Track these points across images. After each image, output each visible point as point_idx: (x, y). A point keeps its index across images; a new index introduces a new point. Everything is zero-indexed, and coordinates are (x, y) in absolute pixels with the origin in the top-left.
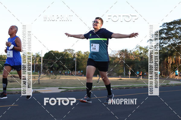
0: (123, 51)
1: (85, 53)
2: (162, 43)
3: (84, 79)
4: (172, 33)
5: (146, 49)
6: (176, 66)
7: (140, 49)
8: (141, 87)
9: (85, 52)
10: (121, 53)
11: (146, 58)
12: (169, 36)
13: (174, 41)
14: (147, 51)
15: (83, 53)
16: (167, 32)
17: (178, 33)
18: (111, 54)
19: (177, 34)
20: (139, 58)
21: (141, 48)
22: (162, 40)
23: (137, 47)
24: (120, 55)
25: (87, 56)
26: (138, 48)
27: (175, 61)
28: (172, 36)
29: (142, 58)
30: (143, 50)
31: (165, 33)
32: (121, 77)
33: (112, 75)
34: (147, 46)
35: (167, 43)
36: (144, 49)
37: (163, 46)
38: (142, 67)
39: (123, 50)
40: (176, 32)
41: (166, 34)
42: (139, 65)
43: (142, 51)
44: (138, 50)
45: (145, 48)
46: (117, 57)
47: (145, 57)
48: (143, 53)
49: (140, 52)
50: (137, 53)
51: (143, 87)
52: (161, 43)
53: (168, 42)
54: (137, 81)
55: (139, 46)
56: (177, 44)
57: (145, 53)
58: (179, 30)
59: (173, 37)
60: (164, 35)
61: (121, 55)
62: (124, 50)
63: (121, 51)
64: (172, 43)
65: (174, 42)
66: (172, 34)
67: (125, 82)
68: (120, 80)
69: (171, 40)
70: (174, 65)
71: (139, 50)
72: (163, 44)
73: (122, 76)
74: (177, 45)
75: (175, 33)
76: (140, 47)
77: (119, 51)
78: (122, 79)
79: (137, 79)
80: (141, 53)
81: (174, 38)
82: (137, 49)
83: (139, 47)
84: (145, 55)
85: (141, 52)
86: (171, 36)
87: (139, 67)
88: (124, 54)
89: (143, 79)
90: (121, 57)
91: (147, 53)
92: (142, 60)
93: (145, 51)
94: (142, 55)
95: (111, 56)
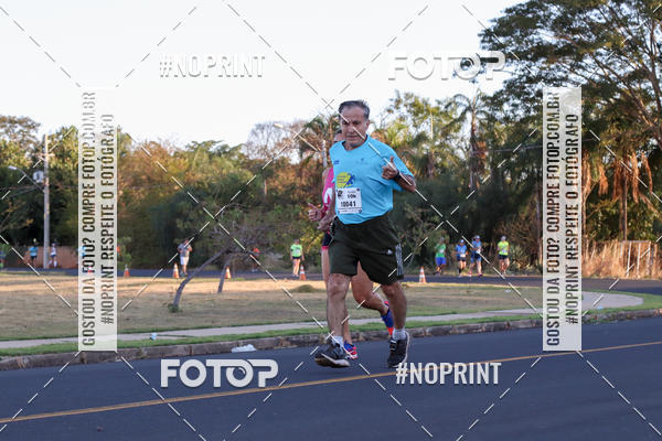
2: (538, 79)
4: (591, 23)
5: (445, 114)
6: (616, 205)
7: (416, 114)
10: (306, 136)
11: (447, 164)
12: (577, 36)
13: (603, 67)
14: (452, 124)
16: (564, 14)
17: (624, 22)
18: (249, 144)
19: (621, 30)
21: (419, 109)
22: (535, 59)
23: (398, 102)
24: (304, 148)
26: (403, 110)
27: (610, 181)
28: (594, 37)
29: (425, 164)
30: (430, 119)
31: (555, 22)
32: (308, 278)
34: (452, 96)
35: (565, 79)
36: (436, 112)
37: (540, 94)
38: (423, 217)
39: (318, 120)
40: (615, 19)
41: (561, 25)
42: (409, 209)
43: (426, 127)
44: (402, 118)
45: (442, 108)
46: (283, 160)
47: (444, 158)
48: (430, 135)
49: (414, 132)
50: (400, 138)
51: (431, 332)
52: (531, 81)
53: (572, 71)
55: (408, 96)
56: (621, 86)
57: (445, 134)
58: (629, 3)
59: (599, 43)
60: (546, 36)
61: (309, 148)
62: (325, 122)
63: (309, 125)
64: (591, 80)
65: (600, 72)
66: (594, 27)
68: (304, 296)
69: (588, 61)
70: (606, 203)
71: (410, 119)
72: (540, 85)
73: (312, 268)
74: (620, 91)
75: (608, 24)
76: (413, 105)
77: (295, 127)
78: (314, 284)
80: (421, 138)
81: (601, 50)
82: (396, 114)
83: (409, 102)
84: (442, 145)
85: (420, 131)
86: (586, 39)
87: (409, 217)
88: (324, 142)
89: (432, 285)
90: (309, 158)
91: (456, 138)
92: (428, 176)
93: (445, 123)
94: (424, 145)
95: (251, 158)
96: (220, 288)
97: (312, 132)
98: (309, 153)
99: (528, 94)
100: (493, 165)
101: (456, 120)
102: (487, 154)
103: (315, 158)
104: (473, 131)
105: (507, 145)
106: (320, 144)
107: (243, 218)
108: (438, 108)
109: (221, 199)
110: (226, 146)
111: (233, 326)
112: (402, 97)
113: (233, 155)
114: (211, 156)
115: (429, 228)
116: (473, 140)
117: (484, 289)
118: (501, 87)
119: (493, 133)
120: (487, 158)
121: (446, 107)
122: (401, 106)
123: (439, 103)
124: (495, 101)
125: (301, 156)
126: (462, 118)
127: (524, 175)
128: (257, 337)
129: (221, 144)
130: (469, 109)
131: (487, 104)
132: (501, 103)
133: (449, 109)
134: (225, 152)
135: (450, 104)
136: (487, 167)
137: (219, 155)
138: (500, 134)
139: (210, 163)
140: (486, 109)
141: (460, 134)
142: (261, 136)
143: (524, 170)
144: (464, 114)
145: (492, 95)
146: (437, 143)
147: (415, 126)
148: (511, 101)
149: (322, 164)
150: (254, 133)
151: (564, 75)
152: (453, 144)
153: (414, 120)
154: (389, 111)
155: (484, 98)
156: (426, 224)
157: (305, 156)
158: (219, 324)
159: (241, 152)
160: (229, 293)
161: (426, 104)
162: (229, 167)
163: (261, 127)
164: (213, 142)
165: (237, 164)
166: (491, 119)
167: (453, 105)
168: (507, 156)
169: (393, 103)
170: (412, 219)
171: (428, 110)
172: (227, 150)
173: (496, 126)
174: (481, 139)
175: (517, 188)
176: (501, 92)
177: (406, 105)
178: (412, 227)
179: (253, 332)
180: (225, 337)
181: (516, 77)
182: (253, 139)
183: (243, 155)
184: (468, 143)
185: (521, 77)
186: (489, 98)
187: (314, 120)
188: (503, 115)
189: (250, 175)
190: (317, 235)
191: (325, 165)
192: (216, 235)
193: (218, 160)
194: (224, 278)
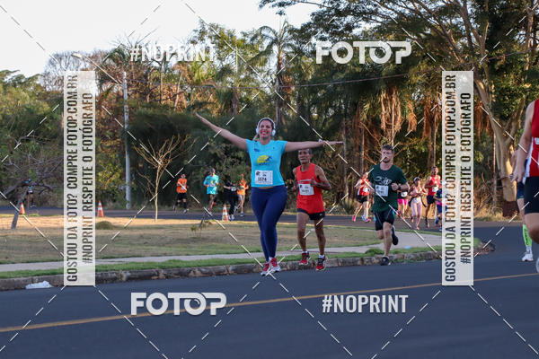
0: (119, 56)
2: (347, 12)
5: (252, 47)
6: (426, 144)
7: (220, 46)
8: (222, 268)
10: (106, 67)
11: (252, 98)
14: (257, 57)
18: (47, 74)
20: (211, 98)
21: (224, 41)
23: (203, 33)
24: (103, 79)
26: (208, 42)
27: (419, 117)
29: (229, 98)
30: (236, 52)
32: (106, 215)
33: (51, 202)
34: (257, 28)
35: (375, 13)
36: (242, 45)
37: (349, 27)
38: (227, 152)
39: (119, 51)
43: (231, 60)
45: (248, 40)
47: (249, 92)
48: (235, 68)
49: (218, 65)
50: (204, 71)
51: (235, 270)
52: (340, 14)
53: (382, 4)
54: (199, 231)
55: (213, 27)
56: (432, 21)
57: (251, 67)
61: (109, 79)
62: (126, 52)
63: (111, 56)
64: (401, 15)
65: (410, 5)
67: (129, 241)
70: (415, 141)
72: (349, 18)
73: (110, 204)
74: (430, 26)
76: (217, 37)
77: (95, 57)
78: (112, 220)
79: (201, 226)
80: (226, 71)
84: (247, 79)
85: (224, 64)
87: (213, 152)
88: (125, 73)
89: (236, 223)
90: (109, 90)
91: (261, 71)
92: (232, 110)
93: (251, 56)
94: (229, 79)
95: (48, 89)
96: (14, 223)
97: (112, 63)
98: (109, 85)
99: (337, 27)
100: (299, 100)
101: (262, 53)
102: (293, 88)
103: (115, 90)
104: (279, 65)
105: (314, 80)
106: (121, 76)
107: (39, 150)
108: (244, 41)
109: (16, 131)
110: (21, 77)
111: (28, 262)
112: (207, 28)
113: (29, 85)
114: (6, 86)
115: (232, 164)
116: (279, 76)
117: (288, 227)
119: (300, 67)
120: (294, 94)
121: (252, 39)
122: (205, 37)
123: (245, 35)
124: (303, 34)
125: (100, 88)
126: (269, 51)
127: (331, 112)
128: (54, 274)
129: (16, 74)
130: (275, 42)
131: (294, 37)
132: (309, 37)
133: (255, 42)
134: (20, 82)
135: (256, 36)
136: (293, 102)
137: (15, 86)
138: (307, 68)
139: (5, 94)
140: (293, 42)
141: (266, 68)
142: (58, 66)
143: (331, 106)
144: (270, 46)
145: (299, 28)
146: (242, 77)
147: (219, 59)
148: (319, 35)
149: (123, 97)
150: (51, 63)
151: (374, 9)
152: (259, 78)
153: (219, 53)
154: (193, 42)
155: (292, 31)
156: (230, 160)
157: (105, 88)
158: (13, 260)
159: (38, 83)
160: (23, 229)
161: (232, 36)
162: (25, 98)
163: (59, 57)
164: (8, 72)
165: (33, 95)
166: (299, 52)
167: (259, 38)
168: (313, 91)
169: (197, 34)
170: (216, 154)
171: (233, 43)
172: (23, 81)
173: (303, 60)
174: (287, 73)
175: (324, 125)
176: (308, 25)
177: (210, 37)
178: (215, 163)
179: (49, 268)
180: (20, 273)
181: (325, 9)
182: (50, 69)
183: (39, 85)
184: (274, 77)
185: (329, 9)
186: (296, 30)
187: (115, 51)
188: (310, 49)
189: (46, 107)
190: (116, 171)
191: (126, 97)
192: (10, 167)
193: (13, 90)
194: (17, 214)
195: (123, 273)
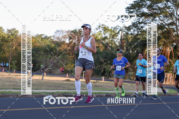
0: (74, 32)
1: (9, 31)
2: (142, 23)
3: (5, 76)
4: (159, 7)
5: (114, 31)
7: (105, 31)
8: (102, 94)
9: (10, 29)
10: (71, 35)
11: (113, 46)
12: (154, 11)
13: (161, 20)
14: (115, 34)
15: (6, 31)
16: (151, 4)
17: (169, 8)
19: (168, 10)
20: (101, 45)
21: (106, 29)
22: (141, 17)
23: (100, 26)
24: (70, 38)
25: (11, 36)
26: (101, 29)
28: (159, 12)
29: (106, 46)
30: (109, 32)
31: (148, 6)
32: (69, 77)
33: (53, 73)
34: (116, 26)
36: (111, 31)
37: (142, 27)
38: (105, 61)
39: (75, 30)
40: (166, 7)
41: (150, 7)
42: (101, 58)
43: (108, 35)
44: (100, 32)
45: (113, 29)
46: (64, 42)
47: (112, 44)
48: (108, 37)
49: (104, 36)
50: (99, 37)
51: (106, 95)
52: (140, 23)
53: (152, 21)
54: (95, 84)
55: (103, 25)
56: (166, 27)
57: (113, 37)
58: (171, 2)
59: (161, 13)
60: (145, 10)
61: (72, 38)
62: (77, 31)
63: (72, 32)
65: (160, 22)
68: (67, 82)
69: (157, 18)
71: (103, 32)
72: (142, 25)
73: (70, 74)
74: (166, 28)
75: (164, 8)
76: (104, 28)
77: (68, 32)
78: (71, 79)
79: (96, 82)
80: (106, 38)
81: (161, 16)
82: (99, 30)
83: (103, 27)
84: (112, 40)
85: (105, 36)
86: (157, 12)
87: (101, 61)
88: (77, 37)
89: (106, 82)
90: (72, 42)
91: (116, 38)
92: (107, 49)
93: (113, 34)
94: (106, 40)
95: (54, 40)
96: (43, 78)
98: (72, 40)
99: (139, 27)
100: (127, 47)
101: (116, 33)
102: (125, 44)
103: (73, 41)
104: (121, 37)
105: (131, 42)
106: (75, 38)
107: (51, 57)
108: (111, 29)
109: (45, 52)
111: (46, 89)
112: (101, 25)
113: (49, 39)
114: (42, 39)
115: (106, 65)
116: (121, 39)
118: (131, 24)
119: (127, 38)
120: (125, 46)
121: (114, 29)
122: (100, 28)
123: (112, 28)
124: (129, 28)
125: (69, 41)
126: (118, 33)
127: (136, 51)
128: (54, 93)
129: (45, 35)
130: (121, 30)
131: (126, 29)
132: (130, 29)
133: (115, 30)
134: (46, 38)
135: (115, 28)
136: (125, 48)
137: (45, 39)
138: (129, 38)
139: (42, 41)
140: (126, 31)
141: (117, 38)
142: (57, 34)
144: (119, 31)
145: (128, 26)
146: (110, 40)
147: (104, 34)
148: (133, 29)
149: (75, 44)
150: (56, 33)
151: (150, 22)
152: (115, 40)
153: (104, 32)
154: (97, 29)
155: (125, 27)
156: (106, 63)
157: (70, 41)
158: (42, 89)
159: (51, 38)
160: (45, 80)
161: (108, 28)
162: (48, 42)
163: (58, 31)
164: (43, 35)
165: (50, 42)
166: (127, 34)
167: (116, 29)
168: (131, 45)
169: (98, 27)
170: (102, 62)
171: (108, 30)
172: (47, 37)
173: (128, 36)
174: (124, 39)
175: (133, 55)
176: (130, 26)
177: (102, 28)
178: (101, 64)
179: (52, 92)
180: (44, 92)
181: (136, 22)
182: (55, 35)
183: (52, 39)
184: (120, 40)
185: (137, 22)
186: (127, 27)
187: (74, 30)
188: (131, 33)
189: (53, 45)
190: (72, 65)
191: (76, 44)
192: (43, 62)
193: (44, 40)
194: (44, 75)
195: (73, 94)
